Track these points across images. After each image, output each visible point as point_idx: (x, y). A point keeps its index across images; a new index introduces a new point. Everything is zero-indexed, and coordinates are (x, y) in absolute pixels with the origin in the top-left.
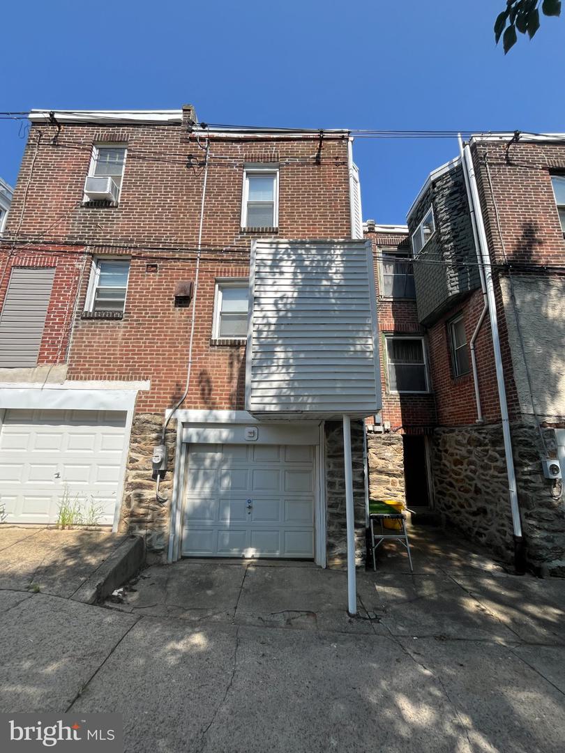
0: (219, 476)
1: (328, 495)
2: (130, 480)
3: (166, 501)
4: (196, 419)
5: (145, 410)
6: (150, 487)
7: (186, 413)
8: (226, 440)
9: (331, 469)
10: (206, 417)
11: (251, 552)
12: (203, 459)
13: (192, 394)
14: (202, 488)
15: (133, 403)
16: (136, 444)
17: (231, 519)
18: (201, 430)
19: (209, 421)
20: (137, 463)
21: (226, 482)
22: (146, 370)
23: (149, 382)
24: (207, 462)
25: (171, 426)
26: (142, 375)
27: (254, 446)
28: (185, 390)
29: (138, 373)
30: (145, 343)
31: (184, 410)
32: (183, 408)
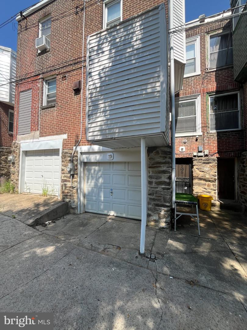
0: (98, 177)
1: (148, 188)
2: (62, 178)
3: (75, 187)
4: (85, 150)
5: (66, 148)
6: (69, 181)
7: (81, 148)
8: (99, 160)
9: (151, 174)
10: (89, 149)
11: (112, 213)
12: (91, 170)
13: (83, 138)
14: (91, 183)
15: (62, 145)
16: (63, 163)
17: (104, 197)
18: (87, 156)
19: (90, 151)
20: (64, 171)
21: (101, 180)
22: (65, 129)
23: (66, 134)
24: (92, 171)
25: (75, 155)
26: (64, 132)
27: (113, 163)
28: (80, 137)
29: (62, 131)
30: (64, 116)
31: (80, 147)
32: (80, 145)
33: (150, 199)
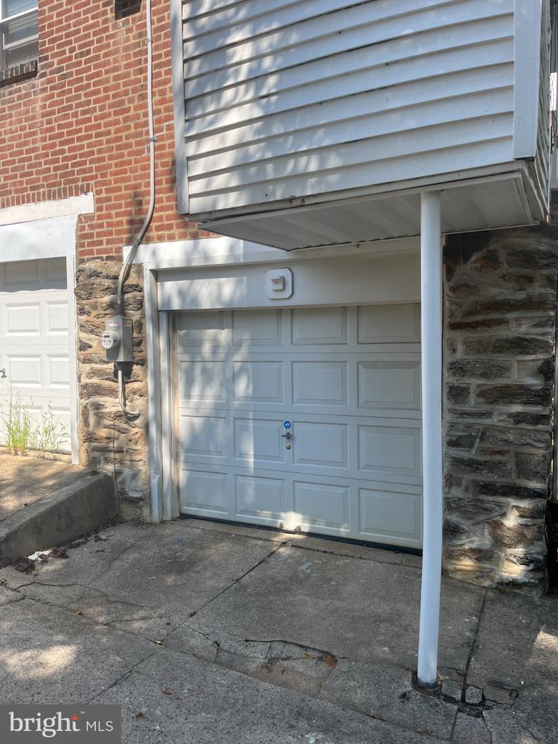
0: (229, 374)
1: (448, 417)
2: (85, 380)
3: (136, 417)
4: (171, 261)
5: (91, 252)
6: (112, 392)
7: (154, 253)
8: (232, 301)
9: (459, 355)
10: (188, 256)
11: (293, 521)
12: (200, 343)
13: (162, 209)
14: (202, 396)
15: (74, 242)
16: (84, 317)
17: (256, 456)
18: (183, 283)
19: (195, 263)
20: (89, 350)
21: (242, 387)
22: (84, 171)
23: (91, 194)
24: (207, 348)
25: (132, 280)
26: (80, 184)
27: (293, 312)
28: (148, 203)
29: (74, 181)
30: (75, 115)
31: (151, 246)
32: (149, 241)
33: (457, 462)
